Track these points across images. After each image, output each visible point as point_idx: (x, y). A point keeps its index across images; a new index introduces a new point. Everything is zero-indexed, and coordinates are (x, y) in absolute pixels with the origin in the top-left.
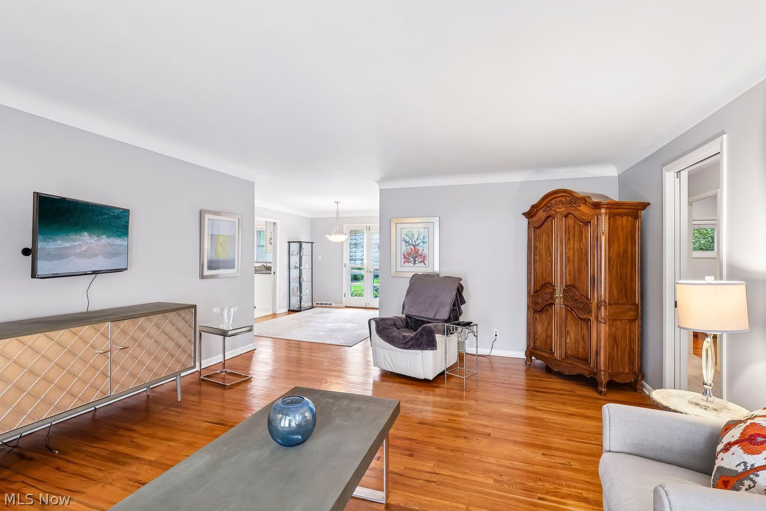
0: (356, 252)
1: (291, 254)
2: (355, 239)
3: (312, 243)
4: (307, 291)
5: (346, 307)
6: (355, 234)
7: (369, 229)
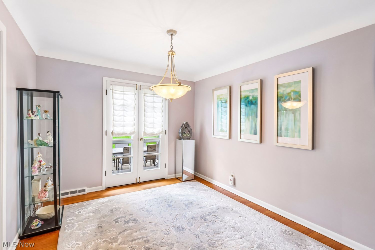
0: (124, 116)
2: (123, 99)
5: (108, 189)
6: (123, 92)
7: (140, 88)
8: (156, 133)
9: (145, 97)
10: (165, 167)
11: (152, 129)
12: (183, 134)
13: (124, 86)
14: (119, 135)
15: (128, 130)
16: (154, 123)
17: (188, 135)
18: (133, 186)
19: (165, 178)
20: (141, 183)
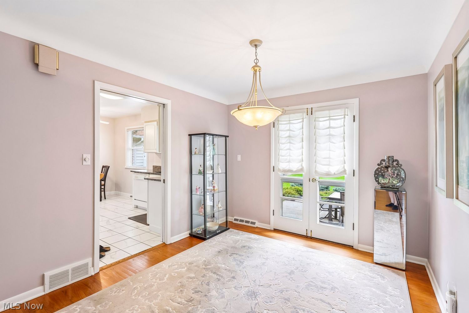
0: (290, 149)
1: (193, 153)
2: (289, 130)
3: (226, 137)
4: (220, 205)
5: (276, 231)
6: (289, 122)
7: (312, 112)
8: (333, 173)
9: (316, 122)
10: (353, 229)
11: (328, 166)
12: (380, 178)
13: (291, 114)
14: (284, 172)
15: (295, 166)
16: (329, 158)
17: (394, 181)
18: (303, 238)
19: (353, 246)
20: (313, 239)
